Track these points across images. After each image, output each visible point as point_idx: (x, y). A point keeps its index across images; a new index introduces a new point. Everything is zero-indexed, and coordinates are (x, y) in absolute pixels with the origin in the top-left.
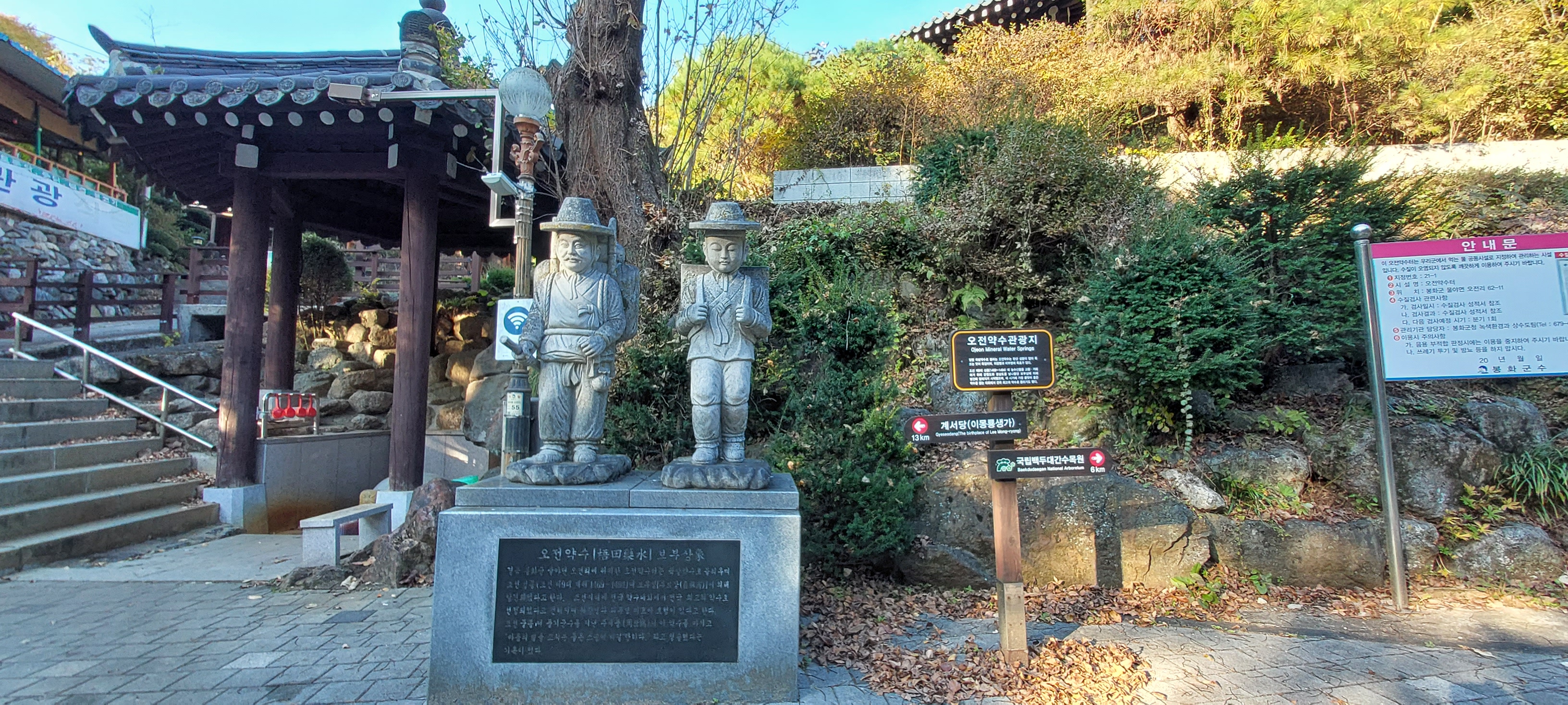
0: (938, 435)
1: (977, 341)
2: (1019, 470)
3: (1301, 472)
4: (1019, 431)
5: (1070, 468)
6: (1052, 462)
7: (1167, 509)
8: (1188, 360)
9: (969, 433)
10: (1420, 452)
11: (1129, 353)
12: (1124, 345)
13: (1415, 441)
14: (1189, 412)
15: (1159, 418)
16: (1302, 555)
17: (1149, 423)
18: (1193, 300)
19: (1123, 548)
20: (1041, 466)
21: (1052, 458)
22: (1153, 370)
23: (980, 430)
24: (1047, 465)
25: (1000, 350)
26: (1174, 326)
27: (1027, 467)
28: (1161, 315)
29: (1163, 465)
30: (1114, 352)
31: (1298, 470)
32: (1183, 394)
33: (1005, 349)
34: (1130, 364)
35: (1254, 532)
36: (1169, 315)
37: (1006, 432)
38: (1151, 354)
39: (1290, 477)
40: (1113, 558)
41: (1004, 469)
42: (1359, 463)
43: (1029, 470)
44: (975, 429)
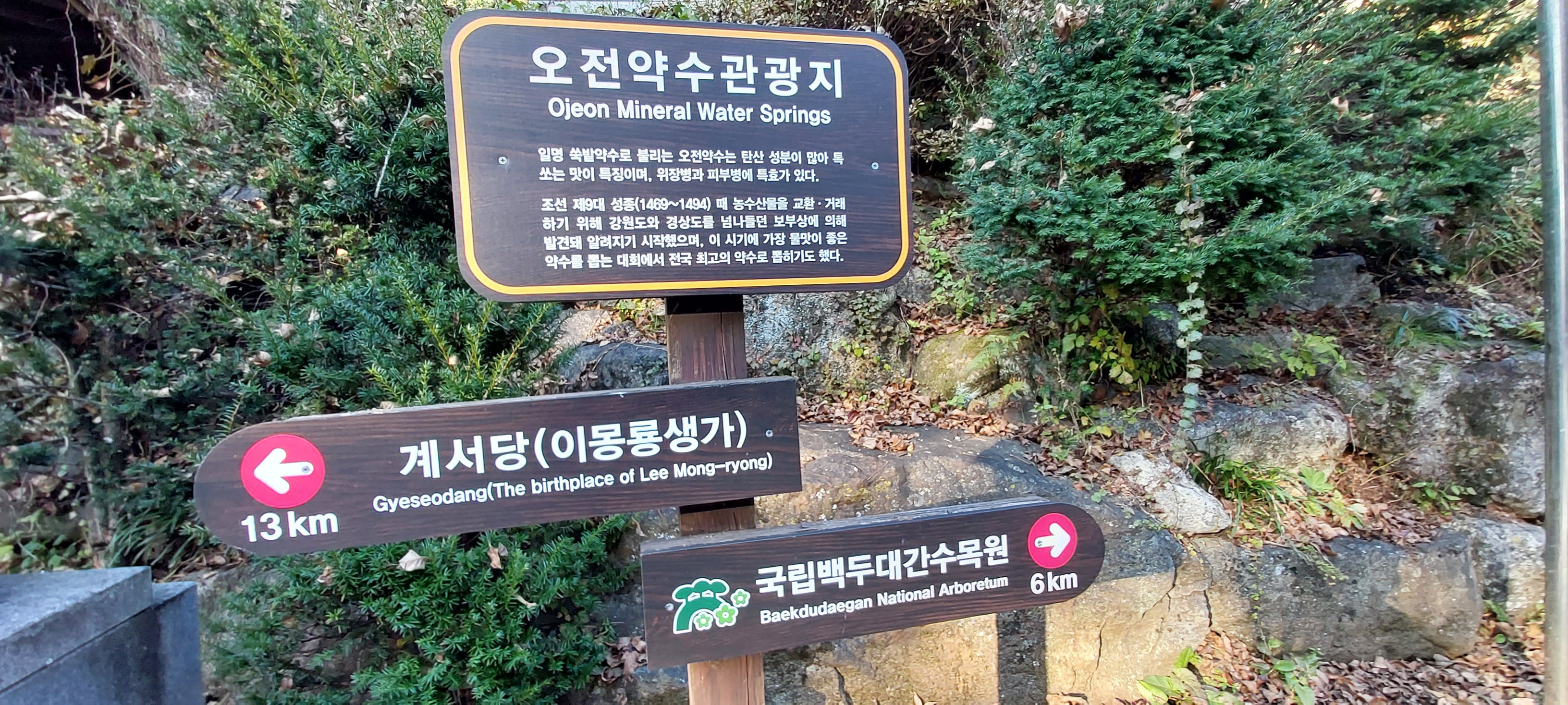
0: (383, 504)
1: (572, 68)
2: (767, 617)
3: (1337, 445)
4: (763, 464)
5: (959, 588)
6: (894, 573)
7: (1136, 545)
8: (1204, 231)
9: (540, 487)
10: (1528, 404)
11: (1077, 219)
12: (1067, 203)
13: (1523, 385)
14: (1193, 346)
15: (1113, 356)
16: (1356, 607)
17: (1094, 366)
18: (1214, 96)
19: (1049, 628)
20: (852, 591)
21: (894, 557)
22: (1124, 256)
23: (594, 467)
24: (875, 585)
25: (682, 113)
26: (1176, 154)
27: (799, 602)
28: (1149, 131)
29: (1115, 443)
30: (1046, 219)
31: (1332, 441)
32: (1183, 307)
33: (706, 111)
34: (1077, 245)
35: (1279, 569)
36: (1164, 133)
37: (710, 470)
38: (1124, 220)
39: (1316, 454)
40: (1030, 649)
41: (702, 620)
42: (1430, 424)
43: (808, 612)
44: (570, 467)
